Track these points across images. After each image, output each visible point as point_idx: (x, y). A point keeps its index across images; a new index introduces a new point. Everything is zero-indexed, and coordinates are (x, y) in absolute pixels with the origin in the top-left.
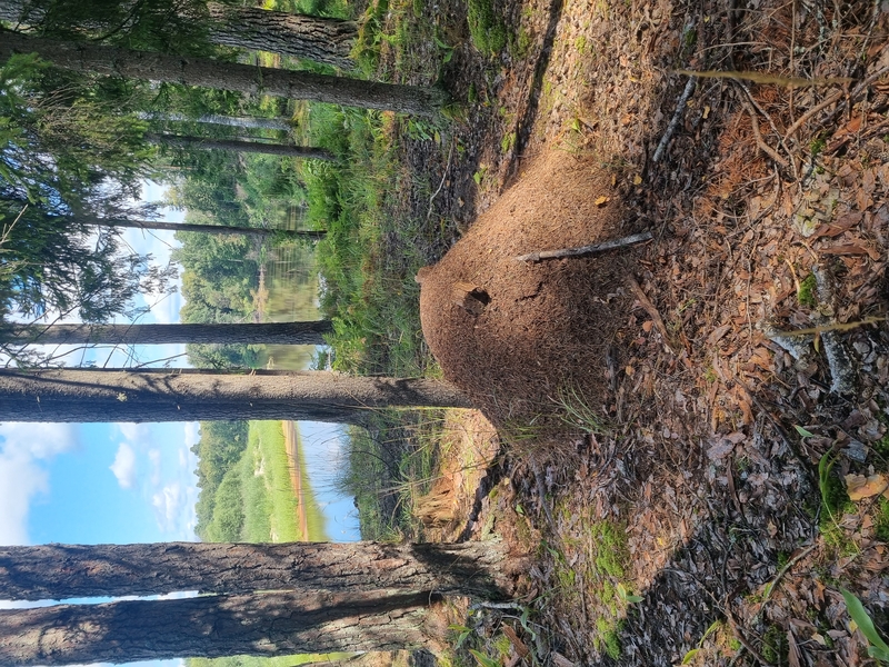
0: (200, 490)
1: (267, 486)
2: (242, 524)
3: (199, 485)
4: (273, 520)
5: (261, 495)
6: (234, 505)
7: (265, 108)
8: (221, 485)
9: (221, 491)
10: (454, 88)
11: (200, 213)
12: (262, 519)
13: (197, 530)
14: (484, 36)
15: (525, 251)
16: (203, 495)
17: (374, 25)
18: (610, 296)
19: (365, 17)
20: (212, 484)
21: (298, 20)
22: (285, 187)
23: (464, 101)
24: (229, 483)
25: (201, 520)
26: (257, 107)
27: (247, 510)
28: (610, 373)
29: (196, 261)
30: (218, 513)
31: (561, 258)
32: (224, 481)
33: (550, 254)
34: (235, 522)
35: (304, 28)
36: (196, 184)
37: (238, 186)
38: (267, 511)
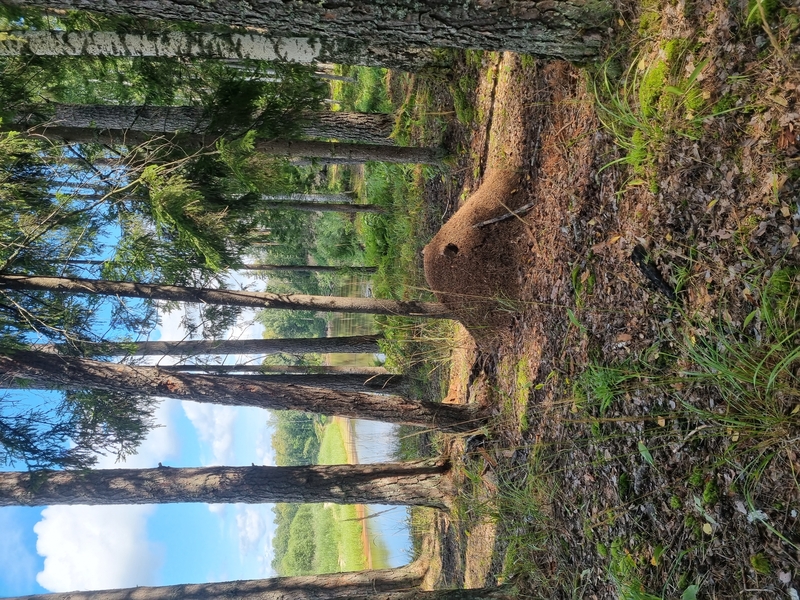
0: (277, 526)
1: (335, 517)
2: (313, 553)
3: (276, 522)
4: (339, 547)
5: (330, 525)
6: (305, 537)
7: (333, 187)
8: (296, 518)
9: (295, 525)
10: (450, 147)
11: (279, 280)
12: (331, 547)
13: (274, 564)
14: (463, 114)
15: (477, 222)
16: (279, 531)
17: (406, 116)
18: (518, 238)
19: (401, 111)
20: (287, 520)
21: (356, 116)
22: (348, 248)
23: (455, 153)
24: (302, 517)
25: (277, 555)
26: (326, 187)
27: (318, 541)
28: (520, 279)
29: (274, 321)
30: (293, 545)
31: (494, 223)
32: (297, 514)
33: (489, 222)
34: (307, 552)
35: (360, 121)
36: (276, 257)
37: (309, 257)
38: (336, 539)
